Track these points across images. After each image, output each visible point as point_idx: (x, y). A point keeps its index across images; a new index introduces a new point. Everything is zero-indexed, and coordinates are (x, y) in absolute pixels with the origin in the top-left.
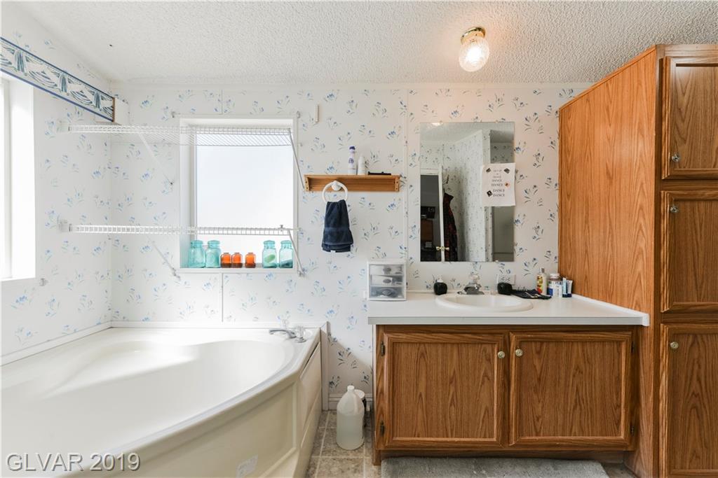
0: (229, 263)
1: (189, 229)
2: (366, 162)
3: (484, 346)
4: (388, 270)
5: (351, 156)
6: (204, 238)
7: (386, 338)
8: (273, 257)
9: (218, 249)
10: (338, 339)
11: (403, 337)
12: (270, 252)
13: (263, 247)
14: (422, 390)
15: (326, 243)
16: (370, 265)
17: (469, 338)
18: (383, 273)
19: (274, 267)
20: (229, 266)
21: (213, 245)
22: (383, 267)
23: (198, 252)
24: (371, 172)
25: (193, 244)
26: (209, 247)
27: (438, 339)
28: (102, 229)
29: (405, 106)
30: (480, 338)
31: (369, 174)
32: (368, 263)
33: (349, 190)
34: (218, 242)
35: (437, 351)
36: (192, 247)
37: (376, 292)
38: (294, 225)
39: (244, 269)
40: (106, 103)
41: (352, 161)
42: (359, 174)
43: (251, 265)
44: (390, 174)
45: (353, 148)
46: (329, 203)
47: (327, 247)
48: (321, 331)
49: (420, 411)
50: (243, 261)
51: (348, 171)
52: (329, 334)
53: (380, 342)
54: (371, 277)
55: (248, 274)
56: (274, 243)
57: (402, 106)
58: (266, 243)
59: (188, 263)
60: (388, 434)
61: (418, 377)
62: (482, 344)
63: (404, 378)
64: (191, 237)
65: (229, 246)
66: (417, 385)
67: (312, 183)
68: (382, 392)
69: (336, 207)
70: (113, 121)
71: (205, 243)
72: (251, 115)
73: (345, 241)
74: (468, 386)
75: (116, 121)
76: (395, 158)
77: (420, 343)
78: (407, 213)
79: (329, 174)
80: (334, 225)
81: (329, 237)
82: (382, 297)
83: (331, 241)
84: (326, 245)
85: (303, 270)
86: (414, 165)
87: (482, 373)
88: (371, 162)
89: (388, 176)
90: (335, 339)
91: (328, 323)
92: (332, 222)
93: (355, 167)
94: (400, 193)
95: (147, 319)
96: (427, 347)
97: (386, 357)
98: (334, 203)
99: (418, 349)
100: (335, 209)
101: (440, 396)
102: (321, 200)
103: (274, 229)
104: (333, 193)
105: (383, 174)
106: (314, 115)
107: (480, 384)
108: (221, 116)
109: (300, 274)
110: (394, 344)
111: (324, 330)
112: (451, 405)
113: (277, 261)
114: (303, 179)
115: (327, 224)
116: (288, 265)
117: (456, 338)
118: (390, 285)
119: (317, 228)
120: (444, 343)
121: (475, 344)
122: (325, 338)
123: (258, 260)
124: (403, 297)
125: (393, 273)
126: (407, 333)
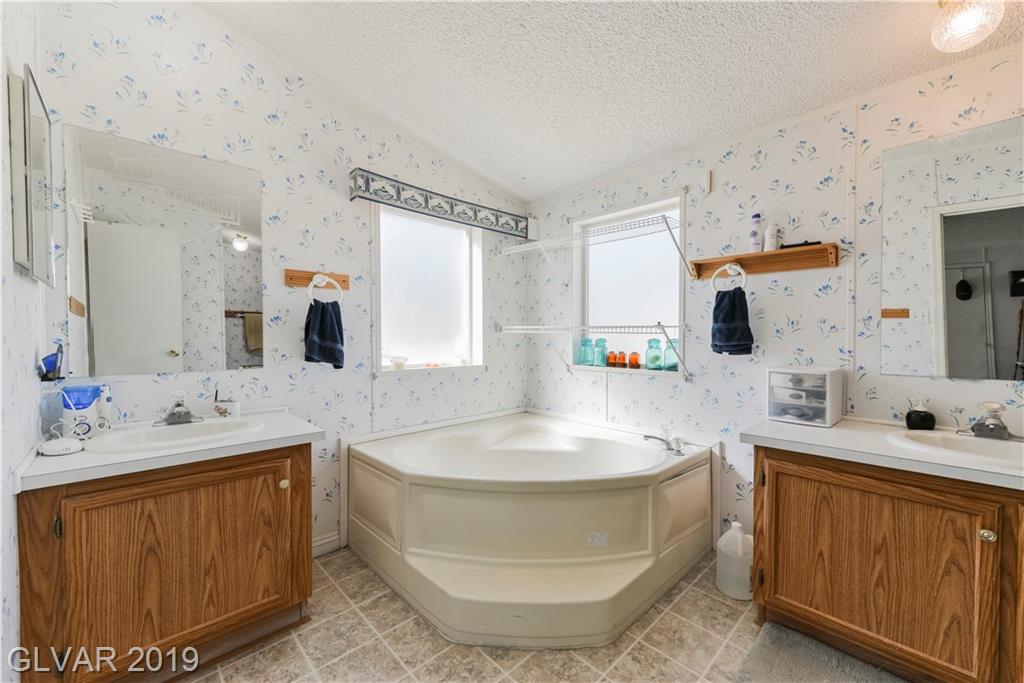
0: (613, 362)
1: (581, 328)
2: (779, 231)
3: (948, 514)
4: (798, 381)
5: (754, 228)
6: (593, 337)
7: (767, 463)
8: (657, 358)
9: (604, 348)
10: (735, 466)
11: (792, 468)
12: (655, 352)
13: (647, 347)
14: (824, 546)
15: (717, 343)
16: (770, 372)
17: (915, 494)
18: (790, 385)
19: (659, 368)
20: (614, 365)
21: (600, 343)
22: (790, 377)
23: (589, 350)
24: (785, 244)
25: (585, 342)
26: (597, 346)
27: (851, 482)
28: (518, 329)
29: (851, 133)
30: (941, 498)
31: (783, 247)
32: (767, 370)
33: (747, 273)
34: (605, 341)
35: (851, 499)
36: (583, 345)
37: (782, 410)
38: (680, 321)
39: (628, 370)
40: (522, 225)
41: (754, 234)
42: (765, 250)
43: (635, 365)
44: (819, 243)
45: (758, 216)
46: (719, 292)
47: (718, 349)
48: (711, 451)
49: (820, 576)
50: (627, 361)
51: (749, 248)
52: (724, 458)
53: (760, 469)
54: (771, 388)
55: (630, 374)
56: (659, 341)
57: (846, 135)
58: (649, 342)
59: (581, 360)
60: (768, 586)
61: (816, 528)
62: (945, 508)
63: (793, 523)
64: (583, 335)
65: (616, 345)
66: (816, 538)
67: (701, 269)
68: (761, 532)
69: (728, 295)
70: (526, 238)
71: (594, 342)
72: (636, 203)
73: (739, 340)
74: (913, 569)
75: (529, 237)
76: (831, 216)
77: (821, 482)
78: (854, 298)
79: (726, 255)
80: (724, 321)
81: (718, 335)
82: (788, 418)
83: (720, 340)
84: (716, 345)
85: (691, 375)
86: (868, 221)
87: (945, 557)
88: (788, 229)
89: (818, 246)
90: (731, 466)
91: (721, 443)
92: (721, 317)
93: (760, 242)
94: (838, 268)
95: (549, 409)
96: (833, 491)
97: (766, 488)
98: (725, 293)
99: (818, 490)
100: (726, 300)
101: (857, 565)
102: (709, 289)
103: (652, 327)
104: (730, 279)
105: (806, 244)
106: (706, 186)
107: (941, 572)
108: (607, 211)
109: (686, 379)
110: (777, 474)
111: (716, 451)
112: (877, 585)
113: (661, 363)
114: (689, 265)
115: (716, 319)
116: (673, 368)
117: (887, 488)
118: (803, 402)
119: (705, 324)
120: (864, 491)
121: (931, 506)
122: (717, 462)
123: (642, 361)
124: (825, 422)
125: (808, 385)
126: (799, 464)
